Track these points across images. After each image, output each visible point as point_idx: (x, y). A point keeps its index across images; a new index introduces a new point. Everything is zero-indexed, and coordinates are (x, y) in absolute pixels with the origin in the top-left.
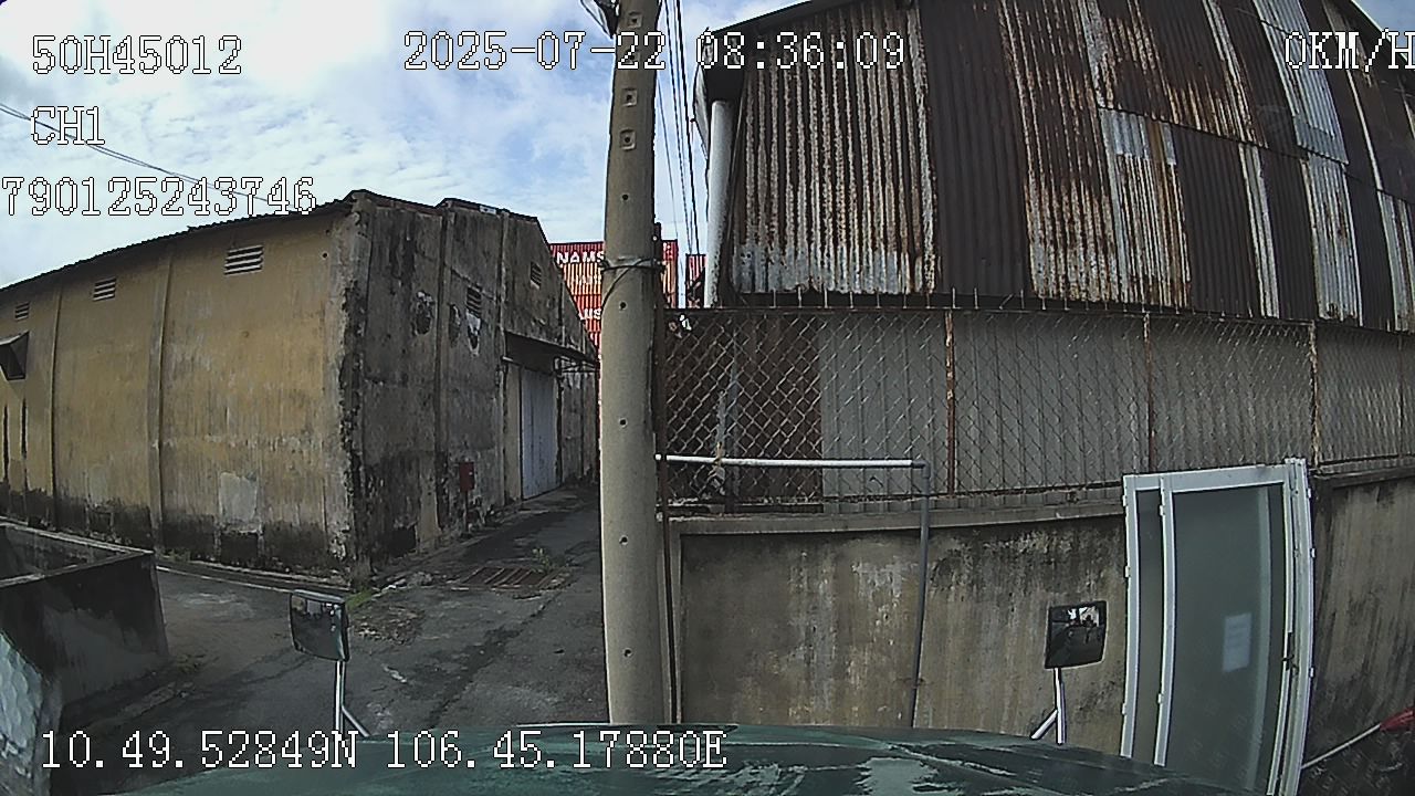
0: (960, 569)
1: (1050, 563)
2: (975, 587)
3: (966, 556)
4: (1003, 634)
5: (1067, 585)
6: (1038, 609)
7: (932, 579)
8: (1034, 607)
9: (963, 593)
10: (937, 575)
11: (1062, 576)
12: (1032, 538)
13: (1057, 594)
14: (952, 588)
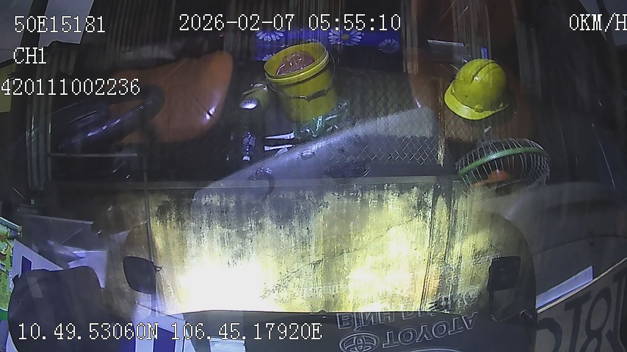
0: (170, 212)
1: (223, 212)
2: (180, 222)
3: (172, 204)
4: (200, 250)
5: (235, 226)
6: (219, 237)
7: (157, 216)
8: (217, 237)
9: (174, 224)
10: (159, 213)
11: (231, 220)
12: (209, 197)
13: (230, 230)
14: (168, 221)
